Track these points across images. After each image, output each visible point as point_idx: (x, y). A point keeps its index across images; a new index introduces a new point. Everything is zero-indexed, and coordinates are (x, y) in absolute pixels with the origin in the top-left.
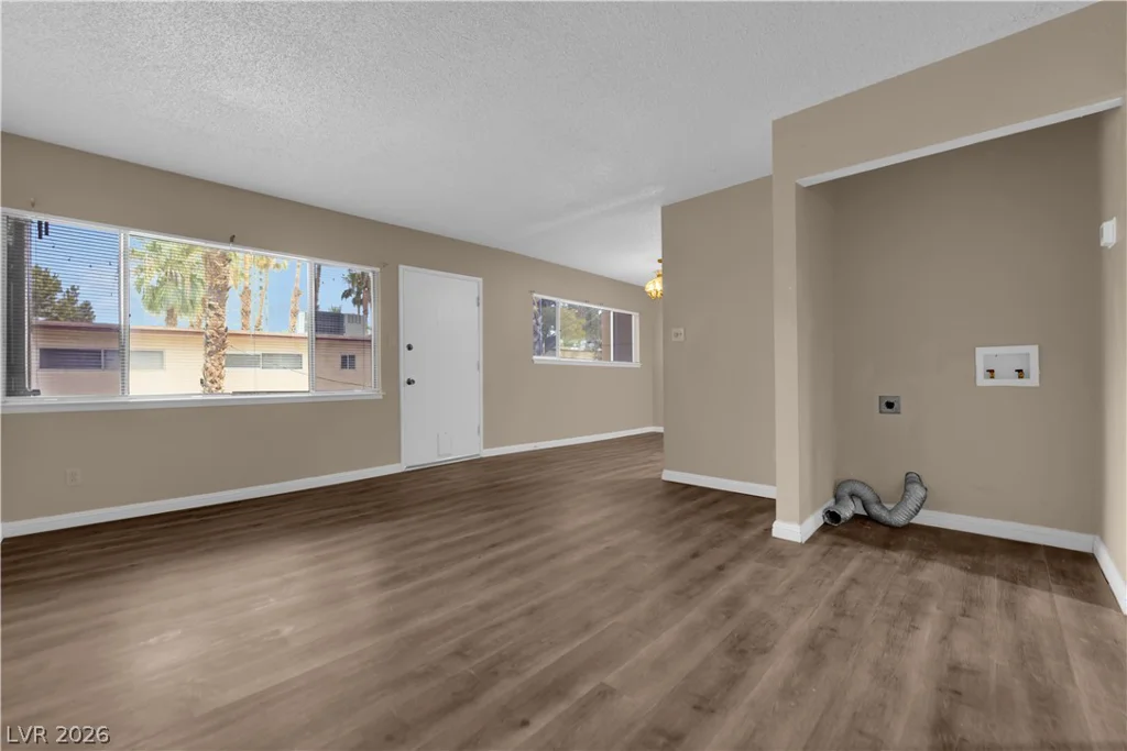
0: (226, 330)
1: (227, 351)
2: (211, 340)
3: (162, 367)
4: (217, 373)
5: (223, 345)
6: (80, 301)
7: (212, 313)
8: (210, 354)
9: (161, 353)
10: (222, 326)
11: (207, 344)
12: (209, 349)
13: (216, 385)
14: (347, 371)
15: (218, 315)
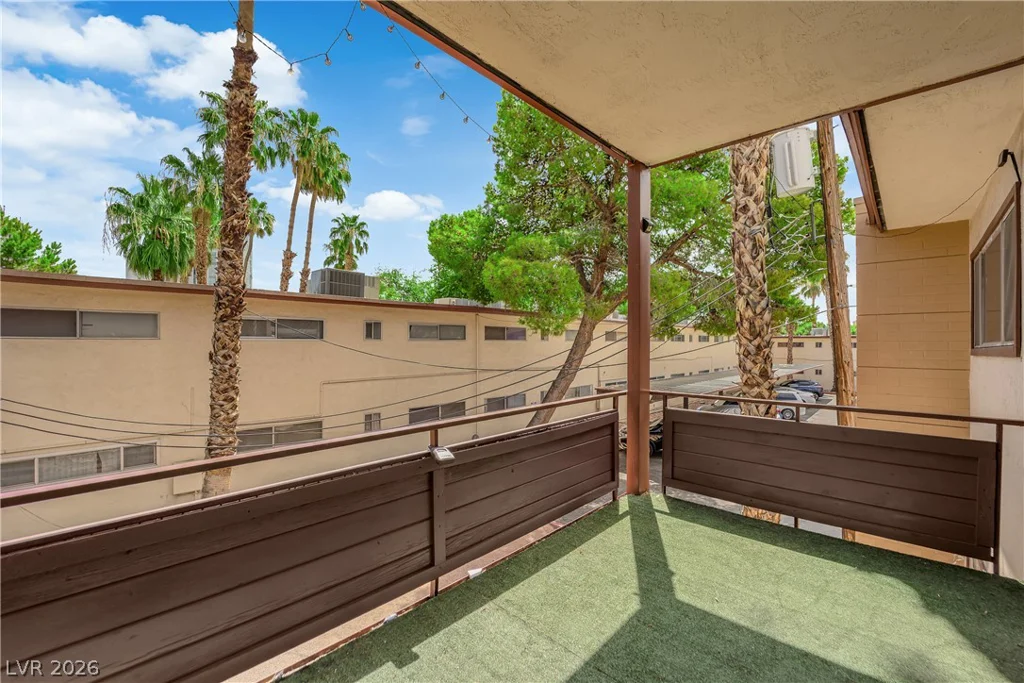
0: (244, 287)
1: (244, 316)
2: (224, 301)
3: (155, 335)
4: (232, 345)
5: (238, 307)
6: (63, 258)
7: (226, 264)
8: (222, 319)
9: (155, 316)
10: (238, 282)
11: (219, 305)
12: (221, 313)
13: (230, 362)
14: (372, 342)
15: (233, 266)
